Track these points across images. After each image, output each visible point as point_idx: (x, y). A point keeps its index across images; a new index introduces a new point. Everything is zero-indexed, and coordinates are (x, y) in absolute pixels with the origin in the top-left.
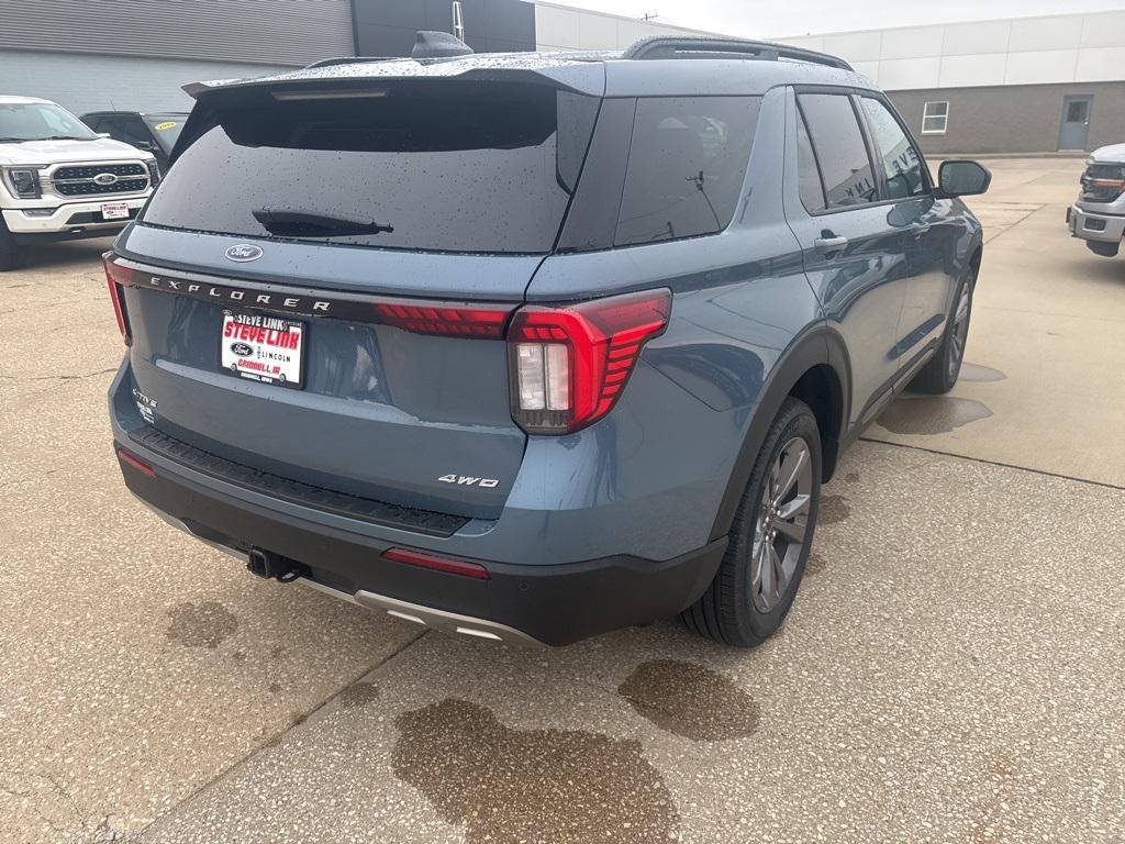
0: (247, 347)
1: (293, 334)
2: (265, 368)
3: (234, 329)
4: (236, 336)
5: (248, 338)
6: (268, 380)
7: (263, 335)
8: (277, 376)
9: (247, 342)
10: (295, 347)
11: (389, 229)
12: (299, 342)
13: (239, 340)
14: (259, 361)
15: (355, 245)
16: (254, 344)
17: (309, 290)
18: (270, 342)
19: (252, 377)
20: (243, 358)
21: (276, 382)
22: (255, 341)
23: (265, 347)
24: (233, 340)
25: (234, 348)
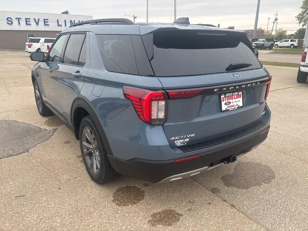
1: (240, 94)
2: (234, 106)
3: (225, 99)
6: (236, 108)
7: (233, 97)
8: (238, 106)
9: (229, 101)
12: (241, 96)
13: (227, 101)
16: (231, 101)
19: (232, 109)
20: (229, 106)
21: (238, 108)
22: (231, 100)
23: (234, 100)
24: (225, 102)
25: (225, 104)
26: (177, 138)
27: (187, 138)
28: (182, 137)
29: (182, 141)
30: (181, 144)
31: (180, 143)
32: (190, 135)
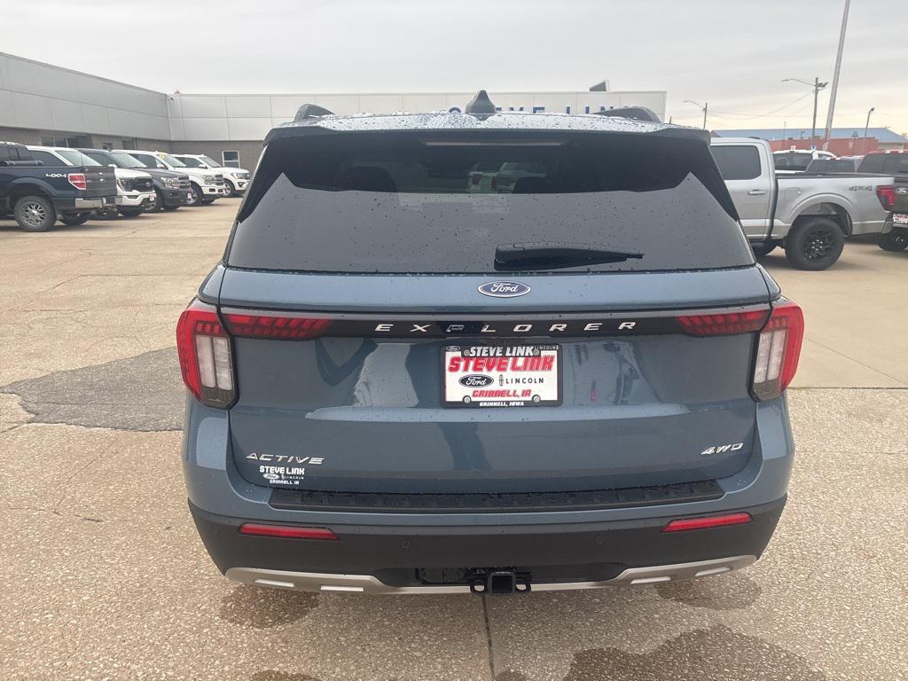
0: (483, 378)
1: (546, 358)
2: (511, 393)
3: (462, 364)
4: (466, 369)
5: (485, 369)
6: (518, 404)
7: (506, 364)
8: (529, 398)
9: (485, 372)
10: (550, 368)
11: (639, 256)
12: (555, 364)
13: (471, 372)
14: (501, 388)
15: (620, 272)
16: (494, 374)
17: (609, 314)
18: (514, 368)
19: (495, 404)
20: (479, 389)
21: (528, 405)
22: (494, 370)
23: (509, 374)
24: (461, 374)
25: (464, 381)
26: (265, 457)
27: (294, 464)
28: (281, 457)
29: (281, 470)
30: (280, 479)
31: (277, 477)
32: (307, 458)
